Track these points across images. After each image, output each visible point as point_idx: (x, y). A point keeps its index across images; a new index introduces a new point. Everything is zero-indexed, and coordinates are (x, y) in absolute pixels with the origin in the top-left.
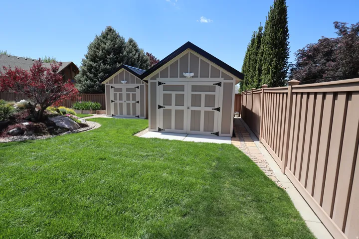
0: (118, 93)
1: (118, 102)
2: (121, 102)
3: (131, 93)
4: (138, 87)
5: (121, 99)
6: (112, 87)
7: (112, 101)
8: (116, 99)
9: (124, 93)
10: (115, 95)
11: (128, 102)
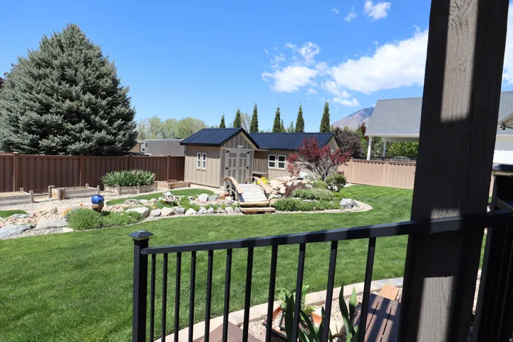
0: (233, 158)
1: (232, 169)
2: (235, 168)
3: (243, 158)
4: (248, 153)
5: (234, 166)
6: (227, 152)
7: (227, 168)
8: (230, 166)
9: (238, 158)
10: (230, 160)
11: (240, 168)
